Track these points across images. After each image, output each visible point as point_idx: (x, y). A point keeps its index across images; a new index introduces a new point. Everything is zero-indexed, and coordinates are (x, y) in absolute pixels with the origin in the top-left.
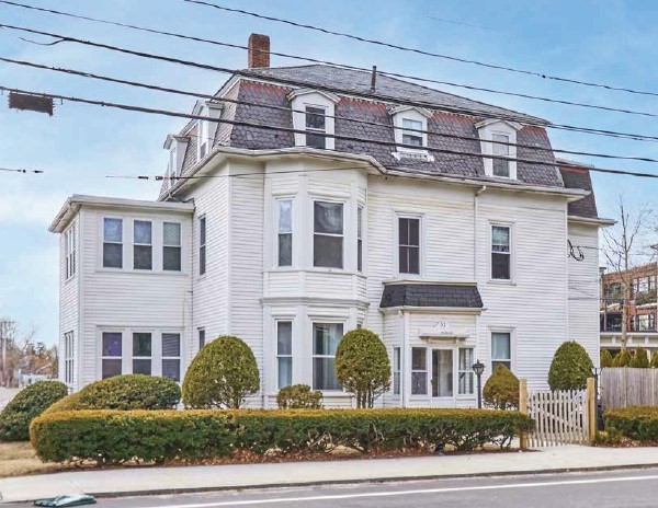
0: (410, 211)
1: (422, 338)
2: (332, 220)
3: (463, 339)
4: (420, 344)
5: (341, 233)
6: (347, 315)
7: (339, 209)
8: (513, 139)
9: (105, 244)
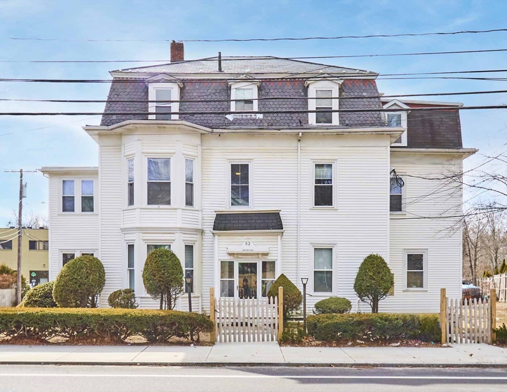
0: (240, 159)
1: (230, 254)
2: (163, 170)
3: (267, 254)
4: (228, 258)
5: (169, 179)
6: (174, 238)
7: (167, 162)
8: (336, 94)
9: (63, 197)
